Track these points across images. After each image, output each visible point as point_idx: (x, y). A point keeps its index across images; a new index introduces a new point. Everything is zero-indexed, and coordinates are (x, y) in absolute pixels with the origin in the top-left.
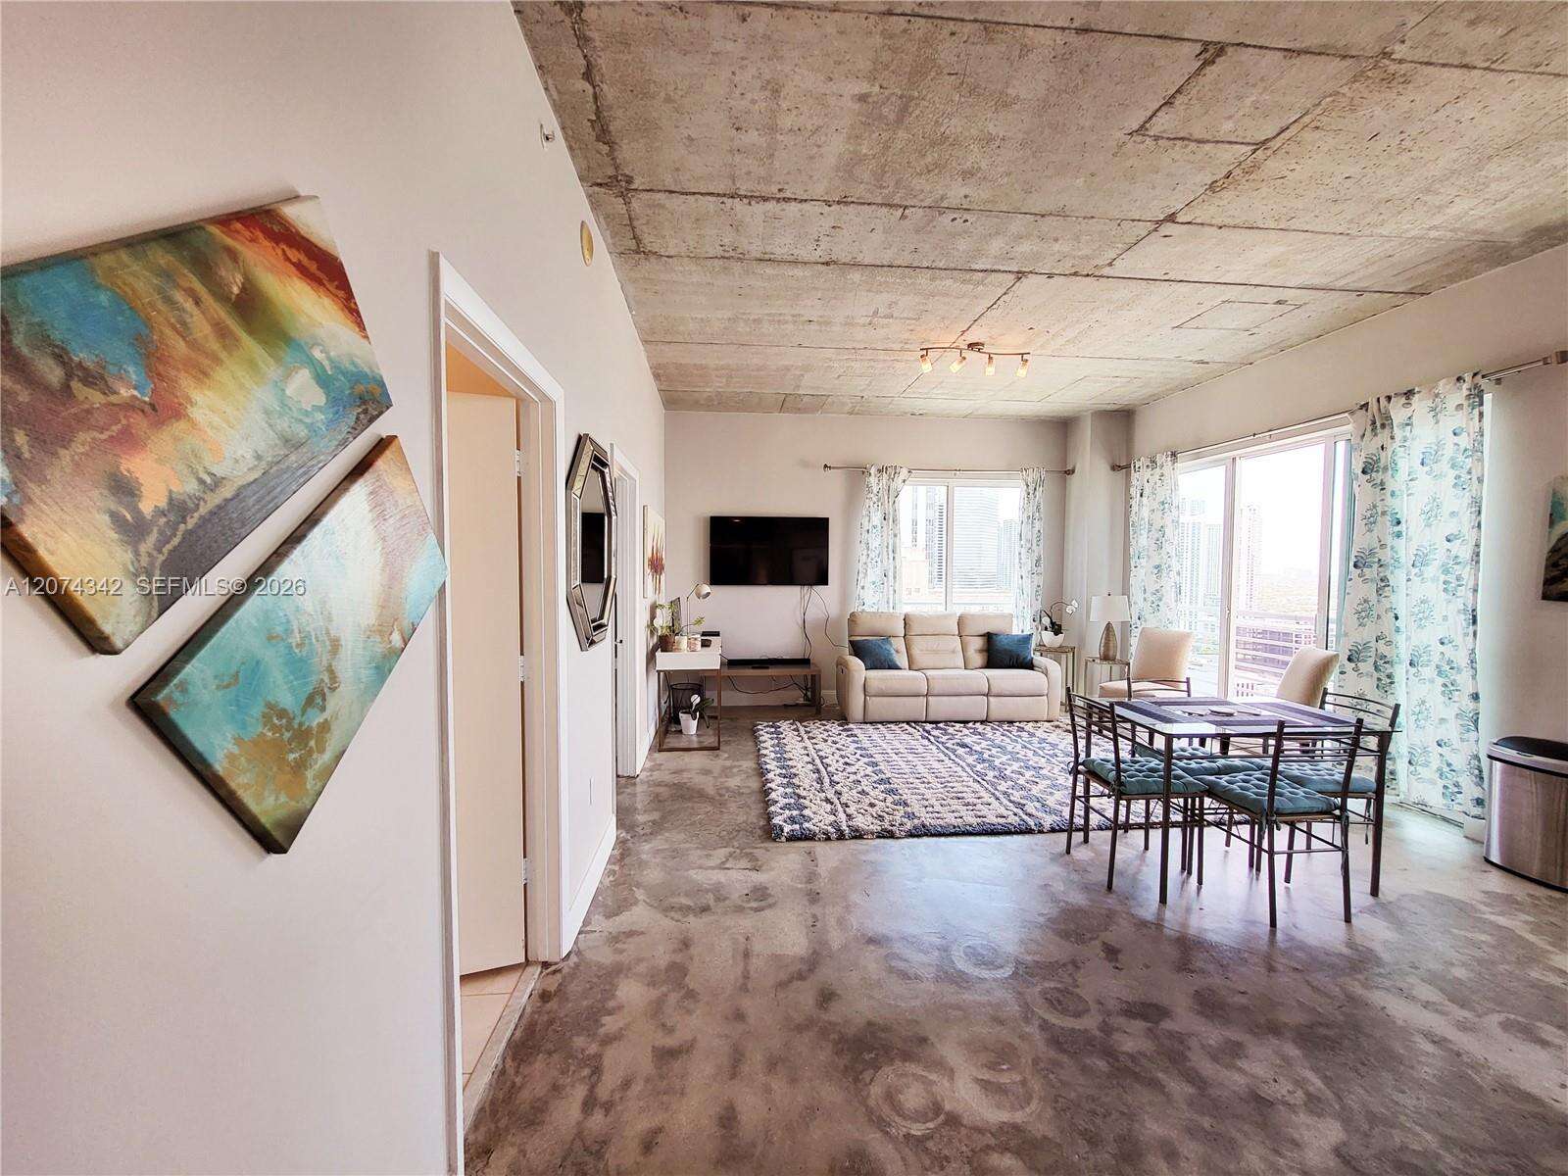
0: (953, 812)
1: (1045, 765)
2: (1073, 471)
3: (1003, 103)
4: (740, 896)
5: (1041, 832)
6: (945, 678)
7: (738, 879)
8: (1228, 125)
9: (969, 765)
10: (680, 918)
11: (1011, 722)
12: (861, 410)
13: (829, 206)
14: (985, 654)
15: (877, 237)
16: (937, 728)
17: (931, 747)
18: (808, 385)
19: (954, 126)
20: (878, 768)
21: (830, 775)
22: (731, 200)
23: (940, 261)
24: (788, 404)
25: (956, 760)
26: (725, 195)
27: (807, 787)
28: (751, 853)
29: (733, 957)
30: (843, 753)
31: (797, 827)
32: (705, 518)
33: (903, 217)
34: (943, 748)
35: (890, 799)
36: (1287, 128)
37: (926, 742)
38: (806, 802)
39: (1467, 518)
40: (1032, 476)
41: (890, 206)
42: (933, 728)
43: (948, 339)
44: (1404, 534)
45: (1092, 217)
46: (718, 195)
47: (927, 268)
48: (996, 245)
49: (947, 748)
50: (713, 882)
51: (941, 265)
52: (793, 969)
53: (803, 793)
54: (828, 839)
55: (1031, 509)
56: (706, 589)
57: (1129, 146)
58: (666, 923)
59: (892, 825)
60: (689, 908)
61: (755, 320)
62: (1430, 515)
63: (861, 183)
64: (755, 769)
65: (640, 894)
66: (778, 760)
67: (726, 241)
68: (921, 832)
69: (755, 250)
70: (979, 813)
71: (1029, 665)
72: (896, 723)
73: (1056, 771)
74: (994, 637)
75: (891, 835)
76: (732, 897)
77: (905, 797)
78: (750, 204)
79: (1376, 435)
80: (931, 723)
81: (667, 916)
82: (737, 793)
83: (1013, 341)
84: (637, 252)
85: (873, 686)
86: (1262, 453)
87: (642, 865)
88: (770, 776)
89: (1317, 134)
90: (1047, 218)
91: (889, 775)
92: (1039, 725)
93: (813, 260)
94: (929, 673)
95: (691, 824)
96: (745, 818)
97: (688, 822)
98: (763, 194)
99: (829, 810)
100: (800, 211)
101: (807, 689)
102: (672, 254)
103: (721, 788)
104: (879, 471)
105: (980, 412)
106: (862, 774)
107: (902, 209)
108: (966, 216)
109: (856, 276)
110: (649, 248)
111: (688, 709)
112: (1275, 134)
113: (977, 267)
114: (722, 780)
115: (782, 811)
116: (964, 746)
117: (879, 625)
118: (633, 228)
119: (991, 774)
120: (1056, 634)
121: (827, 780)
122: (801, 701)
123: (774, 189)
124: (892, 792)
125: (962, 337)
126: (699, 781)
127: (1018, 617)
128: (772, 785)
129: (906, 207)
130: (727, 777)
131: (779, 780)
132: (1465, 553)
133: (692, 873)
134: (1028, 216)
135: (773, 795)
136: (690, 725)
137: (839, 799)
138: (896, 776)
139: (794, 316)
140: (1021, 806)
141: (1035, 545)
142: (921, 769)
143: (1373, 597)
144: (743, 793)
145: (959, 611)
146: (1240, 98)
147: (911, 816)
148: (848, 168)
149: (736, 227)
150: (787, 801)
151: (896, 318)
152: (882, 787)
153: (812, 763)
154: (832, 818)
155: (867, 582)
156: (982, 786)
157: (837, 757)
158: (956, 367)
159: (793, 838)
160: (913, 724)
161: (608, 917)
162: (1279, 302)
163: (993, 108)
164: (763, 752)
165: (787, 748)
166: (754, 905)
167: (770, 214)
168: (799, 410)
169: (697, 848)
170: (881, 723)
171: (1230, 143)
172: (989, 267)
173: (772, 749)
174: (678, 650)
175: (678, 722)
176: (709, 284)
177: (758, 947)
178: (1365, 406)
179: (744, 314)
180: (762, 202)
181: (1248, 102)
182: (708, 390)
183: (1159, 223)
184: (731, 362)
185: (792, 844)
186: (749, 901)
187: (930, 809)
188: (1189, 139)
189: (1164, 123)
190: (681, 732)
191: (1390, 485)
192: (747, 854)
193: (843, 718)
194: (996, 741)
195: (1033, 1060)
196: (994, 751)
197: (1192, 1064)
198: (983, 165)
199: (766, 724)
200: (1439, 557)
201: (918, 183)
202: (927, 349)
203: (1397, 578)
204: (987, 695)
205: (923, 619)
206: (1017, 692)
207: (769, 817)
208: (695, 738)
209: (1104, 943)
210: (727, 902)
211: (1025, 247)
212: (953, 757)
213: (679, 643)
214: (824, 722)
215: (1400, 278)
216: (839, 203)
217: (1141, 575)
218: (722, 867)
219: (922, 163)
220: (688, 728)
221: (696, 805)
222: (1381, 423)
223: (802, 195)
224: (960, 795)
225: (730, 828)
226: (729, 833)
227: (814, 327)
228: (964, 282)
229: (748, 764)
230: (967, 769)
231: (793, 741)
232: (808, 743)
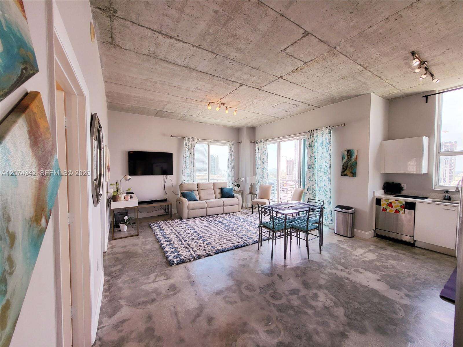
0: (225, 243)
1: (243, 225)
2: (241, 143)
3: (255, 30)
4: (166, 291)
5: (250, 245)
6: (211, 202)
7: (162, 284)
8: (302, 55)
9: (224, 228)
10: (144, 307)
11: (230, 213)
12: (183, 119)
13: (193, 47)
14: (221, 194)
15: (206, 62)
16: (210, 218)
17: (211, 224)
18: (169, 108)
19: (240, 32)
20: (198, 233)
21: (183, 238)
22: (158, 34)
23: (222, 75)
24: (159, 114)
25: (220, 227)
26: (156, 31)
27: (177, 244)
28: (164, 273)
29: (171, 316)
30: (185, 230)
31: (179, 259)
32: (126, 152)
33: (215, 58)
34: (214, 224)
35: (205, 243)
36: (312, 60)
37: (209, 222)
38: (178, 249)
39: (328, 158)
40: (231, 143)
41: (213, 53)
42: (209, 218)
43: (216, 100)
44: (316, 161)
45: (265, 72)
46: (153, 30)
47: (217, 76)
48: (238, 74)
49: (216, 223)
50: (153, 288)
51: (221, 77)
52: (194, 314)
53: (177, 246)
54: (190, 261)
55: (231, 152)
56: (129, 177)
57: (280, 54)
58: (139, 311)
59: (209, 252)
60: (146, 302)
61: (154, 82)
62: (322, 157)
63: (206, 42)
64: (155, 240)
65: (123, 302)
66: (163, 235)
67: (151, 49)
68: (218, 252)
69: (162, 56)
70: (232, 243)
71: (233, 197)
72: (198, 217)
73: (246, 226)
74: (223, 189)
75: (210, 255)
76: (163, 292)
77: (209, 241)
78: (165, 38)
79: (311, 138)
80: (208, 216)
81: (138, 308)
82: (151, 250)
83: (233, 104)
84: (112, 44)
85: (190, 207)
86: (286, 141)
87: (120, 289)
88: (162, 242)
89: (317, 64)
90: (254, 69)
91: (202, 235)
92: (237, 213)
93: (182, 65)
94: (207, 201)
95: (136, 267)
96: (157, 260)
97: (135, 266)
98: (171, 36)
99: (187, 251)
100: (182, 46)
101: (166, 209)
102: (127, 48)
103: (144, 250)
104: (189, 139)
105: (218, 124)
106: (193, 236)
107: (216, 55)
108: (234, 63)
109: (194, 74)
110: (117, 44)
111: (123, 221)
112: (309, 61)
113: (231, 80)
114: (143, 247)
115: (171, 254)
116: (220, 222)
117: (190, 187)
118: (112, 33)
119: (231, 230)
120: (238, 187)
121: (183, 240)
122: (164, 214)
123: (176, 35)
124: (205, 240)
125: (220, 101)
126: (134, 249)
127: (228, 183)
128: (164, 245)
129: (217, 55)
130: (145, 245)
131: (166, 243)
132: (328, 166)
133: (143, 287)
134: (249, 67)
135: (166, 249)
136: (124, 228)
137: (189, 246)
138: (204, 235)
139: (169, 83)
140: (242, 238)
141: (232, 163)
142: (210, 231)
143: (311, 176)
144: (153, 250)
145: (213, 182)
146: (307, 49)
147: (213, 247)
148: (204, 35)
149: (157, 45)
150: (171, 250)
151: (203, 91)
152: (201, 239)
153: (175, 234)
154: (189, 253)
155: (185, 174)
156: (230, 234)
157: (183, 231)
158: (218, 109)
159: (178, 263)
160: (203, 217)
161: (110, 316)
162: (294, 104)
163: (252, 30)
164: (157, 233)
165: (165, 231)
166: (172, 293)
167: (171, 44)
168: (162, 117)
169: (142, 276)
170: (193, 218)
171: (300, 60)
172: (234, 80)
173: (159, 232)
174: (120, 200)
175: (119, 227)
176: (140, 64)
177: (179, 309)
178: (309, 131)
179: (151, 79)
180: (170, 38)
181: (308, 50)
182: (128, 104)
183: (279, 78)
184: (140, 96)
185: (178, 266)
186: (170, 292)
187: (218, 244)
188: (293, 56)
189: (290, 50)
190: (120, 231)
191: (314, 150)
192: (163, 274)
193: (181, 218)
194: (228, 219)
195: (276, 318)
196: (229, 222)
197: (310, 303)
198: (243, 48)
199: (154, 223)
200: (323, 167)
201: (224, 48)
202: (209, 102)
203: (316, 171)
204: (223, 206)
205: (203, 184)
206: (230, 205)
207: (167, 258)
208: (126, 232)
209: (277, 274)
210: (162, 295)
211: (246, 77)
212: (218, 226)
213: (120, 198)
214: (174, 220)
215: (317, 103)
216: (197, 47)
217: (258, 171)
218: (155, 281)
219: (227, 42)
220: (123, 229)
221: (136, 259)
222: (312, 136)
223: (185, 40)
224: (225, 238)
225: (153, 265)
226: (153, 267)
227: (175, 88)
228: (226, 83)
229: (152, 239)
230: (223, 229)
231: (166, 228)
232: (171, 228)
